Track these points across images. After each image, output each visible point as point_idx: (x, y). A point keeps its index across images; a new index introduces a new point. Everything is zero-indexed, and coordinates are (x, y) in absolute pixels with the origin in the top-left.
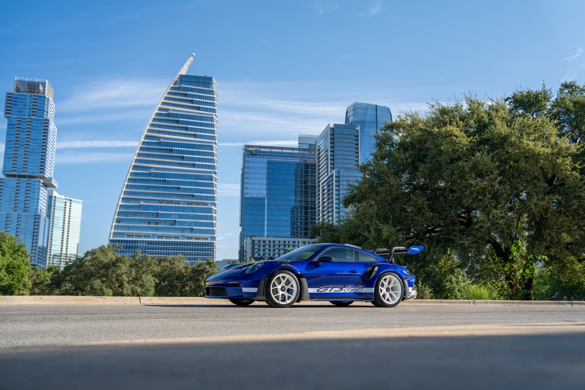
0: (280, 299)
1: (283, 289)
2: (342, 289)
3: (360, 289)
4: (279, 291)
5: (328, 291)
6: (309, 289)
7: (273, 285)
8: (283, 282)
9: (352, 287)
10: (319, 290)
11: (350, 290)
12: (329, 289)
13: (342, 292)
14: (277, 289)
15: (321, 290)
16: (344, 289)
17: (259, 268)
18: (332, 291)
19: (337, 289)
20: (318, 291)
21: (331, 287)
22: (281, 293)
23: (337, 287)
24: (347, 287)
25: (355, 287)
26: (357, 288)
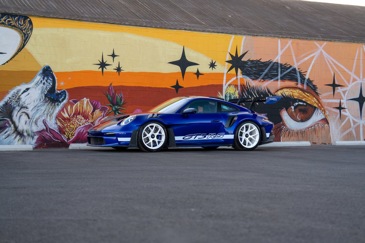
1: (153, 136)
2: (205, 137)
3: (222, 136)
4: (149, 139)
5: (192, 139)
6: (175, 137)
7: (144, 134)
8: (152, 130)
9: (215, 134)
10: (185, 138)
11: (212, 137)
12: (194, 137)
13: (205, 139)
14: (148, 137)
15: (187, 138)
16: (207, 136)
17: (132, 121)
18: (197, 139)
19: (201, 137)
20: (183, 138)
21: (195, 135)
22: (151, 140)
23: (200, 135)
24: (210, 135)
25: (216, 134)
26: (219, 135)
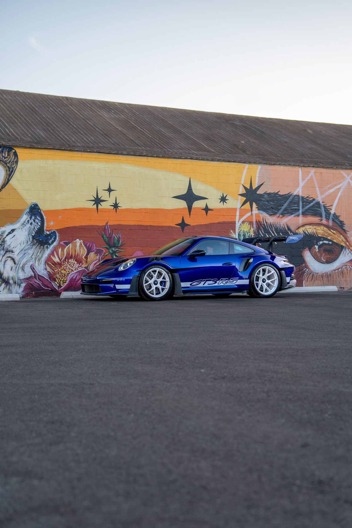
0: (155, 293)
1: (156, 283)
2: (216, 282)
4: (152, 286)
5: (201, 285)
6: (181, 283)
7: (145, 280)
9: (227, 280)
10: (192, 284)
11: (224, 282)
12: (203, 283)
13: (216, 284)
15: (195, 284)
16: (218, 282)
17: (131, 265)
18: (206, 285)
19: (211, 282)
20: (191, 285)
21: (204, 281)
23: (210, 280)
24: (222, 280)
25: (229, 280)
26: (232, 281)
